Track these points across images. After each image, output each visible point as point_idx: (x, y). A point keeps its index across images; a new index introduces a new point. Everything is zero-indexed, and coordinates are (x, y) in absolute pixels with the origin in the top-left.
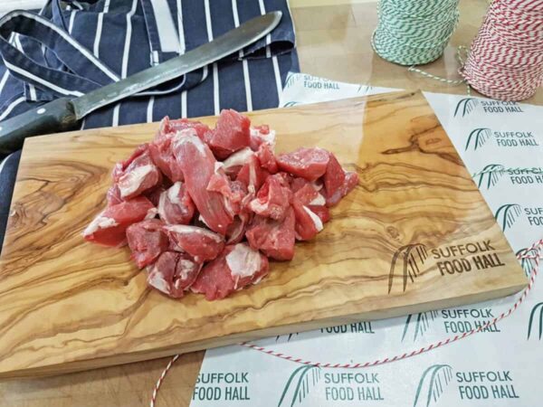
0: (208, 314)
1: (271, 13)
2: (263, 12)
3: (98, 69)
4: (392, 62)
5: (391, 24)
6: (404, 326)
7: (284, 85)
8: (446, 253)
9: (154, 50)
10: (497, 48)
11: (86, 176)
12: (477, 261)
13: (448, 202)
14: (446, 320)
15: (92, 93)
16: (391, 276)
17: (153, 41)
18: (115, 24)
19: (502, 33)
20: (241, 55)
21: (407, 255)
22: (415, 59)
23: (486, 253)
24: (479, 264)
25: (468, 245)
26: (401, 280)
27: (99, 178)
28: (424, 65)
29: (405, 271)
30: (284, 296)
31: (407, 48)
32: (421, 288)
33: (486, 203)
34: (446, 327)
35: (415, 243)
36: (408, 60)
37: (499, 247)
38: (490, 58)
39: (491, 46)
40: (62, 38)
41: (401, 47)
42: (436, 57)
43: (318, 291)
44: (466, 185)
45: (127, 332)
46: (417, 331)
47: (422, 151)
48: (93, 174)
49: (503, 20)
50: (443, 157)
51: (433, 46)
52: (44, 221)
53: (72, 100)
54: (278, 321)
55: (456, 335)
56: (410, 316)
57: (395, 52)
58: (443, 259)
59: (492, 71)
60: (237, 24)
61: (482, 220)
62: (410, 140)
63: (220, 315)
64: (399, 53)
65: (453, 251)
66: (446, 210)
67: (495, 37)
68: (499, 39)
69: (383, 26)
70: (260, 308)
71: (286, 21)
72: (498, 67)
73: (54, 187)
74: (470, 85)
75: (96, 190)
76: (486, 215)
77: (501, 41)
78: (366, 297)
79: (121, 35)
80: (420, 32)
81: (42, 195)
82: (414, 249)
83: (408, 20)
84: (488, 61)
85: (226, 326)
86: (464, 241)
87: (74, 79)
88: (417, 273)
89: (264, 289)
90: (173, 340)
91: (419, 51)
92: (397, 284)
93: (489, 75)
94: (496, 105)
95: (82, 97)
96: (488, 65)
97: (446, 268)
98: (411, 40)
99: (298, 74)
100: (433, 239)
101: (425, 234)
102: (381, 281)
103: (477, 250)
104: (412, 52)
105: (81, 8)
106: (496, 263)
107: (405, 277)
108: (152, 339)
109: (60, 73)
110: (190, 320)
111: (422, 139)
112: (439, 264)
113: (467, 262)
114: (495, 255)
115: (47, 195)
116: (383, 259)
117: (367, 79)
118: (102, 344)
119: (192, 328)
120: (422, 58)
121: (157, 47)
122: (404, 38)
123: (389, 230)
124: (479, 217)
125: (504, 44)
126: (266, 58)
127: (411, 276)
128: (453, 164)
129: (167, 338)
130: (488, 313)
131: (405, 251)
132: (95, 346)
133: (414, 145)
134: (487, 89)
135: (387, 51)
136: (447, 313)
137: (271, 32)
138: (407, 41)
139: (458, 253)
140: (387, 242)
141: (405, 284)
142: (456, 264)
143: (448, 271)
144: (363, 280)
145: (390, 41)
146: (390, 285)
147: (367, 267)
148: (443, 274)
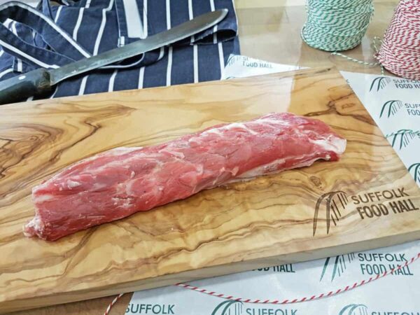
0: (143, 257)
1: (219, 10)
2: (213, 9)
3: (74, 48)
4: (318, 49)
5: (317, 16)
6: (322, 268)
7: (226, 63)
8: (364, 199)
9: (121, 35)
10: (407, 33)
11: (44, 135)
12: (393, 206)
13: (364, 155)
14: (362, 263)
15: (66, 66)
16: (315, 220)
17: (121, 29)
18: (93, 17)
19: (410, 19)
20: (193, 41)
21: (329, 202)
22: (337, 46)
23: (401, 199)
24: (395, 209)
25: (384, 192)
26: (325, 224)
27: (56, 137)
28: (345, 51)
29: (328, 215)
30: (217, 239)
31: (330, 36)
32: (343, 231)
33: (398, 156)
34: (363, 269)
35: (336, 190)
36: (331, 46)
37: (412, 194)
38: (401, 42)
39: (401, 31)
40: (48, 24)
41: (325, 36)
42: (355, 45)
43: (247, 234)
44: (379, 141)
45: (66, 272)
46: (334, 272)
47: (339, 114)
48: (50, 134)
49: (412, 7)
50: (357, 119)
51: (352, 34)
52: (3, 173)
53: (49, 71)
54: (209, 263)
55: (370, 276)
56: (328, 259)
57: (321, 40)
58: (362, 204)
59: (402, 54)
60: (191, 17)
61: (395, 171)
62: (328, 105)
63: (155, 257)
64: (323, 40)
65: (371, 197)
66: (363, 162)
67: (405, 24)
68: (408, 24)
69: (310, 18)
70: (193, 250)
71: (231, 16)
72: (407, 50)
73: (16, 145)
74: (383, 67)
75: (52, 147)
76: (399, 166)
77: (410, 27)
78: (293, 239)
79: (97, 24)
80: (340, 22)
81: (4, 151)
82: (336, 195)
83: (331, 11)
84: (399, 45)
85: (160, 267)
86: (381, 189)
87: (54, 55)
88: (339, 217)
89: (198, 232)
90: (110, 280)
91: (340, 39)
92: (321, 227)
93: (400, 57)
94: (406, 83)
95: (58, 69)
96: (399, 49)
97: (365, 212)
98: (333, 29)
99: (239, 56)
100: (352, 187)
101: (345, 183)
102: (306, 225)
103: (392, 196)
104: (334, 39)
105: (68, 4)
106: (411, 208)
107: (328, 221)
108: (90, 279)
109: (44, 50)
110: (126, 263)
111: (339, 104)
112: (359, 209)
113: (385, 207)
114: (409, 200)
115: (8, 152)
116: (308, 204)
117: (296, 61)
118: (42, 284)
119: (129, 269)
120: (343, 45)
121: (125, 33)
122: (328, 28)
123: (312, 180)
124: (393, 168)
125: (412, 29)
126: (213, 44)
127: (333, 220)
128: (367, 124)
129: (103, 278)
130: (402, 257)
131: (327, 197)
132: (36, 286)
133: (331, 109)
134: (398, 69)
135: (314, 39)
136: (363, 256)
137: (218, 24)
138: (330, 30)
139: (375, 199)
140: (311, 189)
141: (328, 227)
142: (375, 208)
143: (367, 215)
144: (290, 223)
145: (316, 30)
146: (315, 228)
147: (293, 212)
148: (363, 218)
